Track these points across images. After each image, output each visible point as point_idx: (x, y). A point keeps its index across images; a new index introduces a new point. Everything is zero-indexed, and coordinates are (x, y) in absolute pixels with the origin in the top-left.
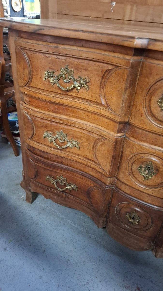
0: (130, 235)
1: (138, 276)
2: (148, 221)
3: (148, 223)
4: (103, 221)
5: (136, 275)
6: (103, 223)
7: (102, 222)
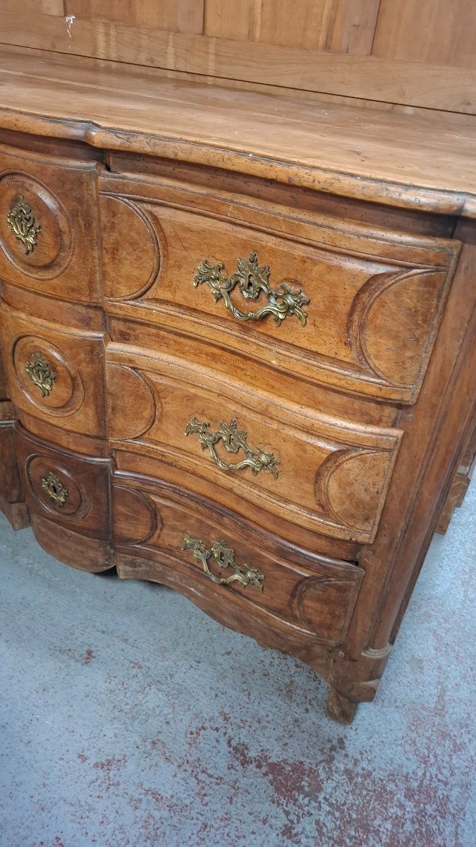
0: (65, 533)
1: (98, 631)
2: (80, 492)
3: (81, 496)
4: (20, 511)
5: (94, 630)
6: (22, 518)
7: (18, 514)
